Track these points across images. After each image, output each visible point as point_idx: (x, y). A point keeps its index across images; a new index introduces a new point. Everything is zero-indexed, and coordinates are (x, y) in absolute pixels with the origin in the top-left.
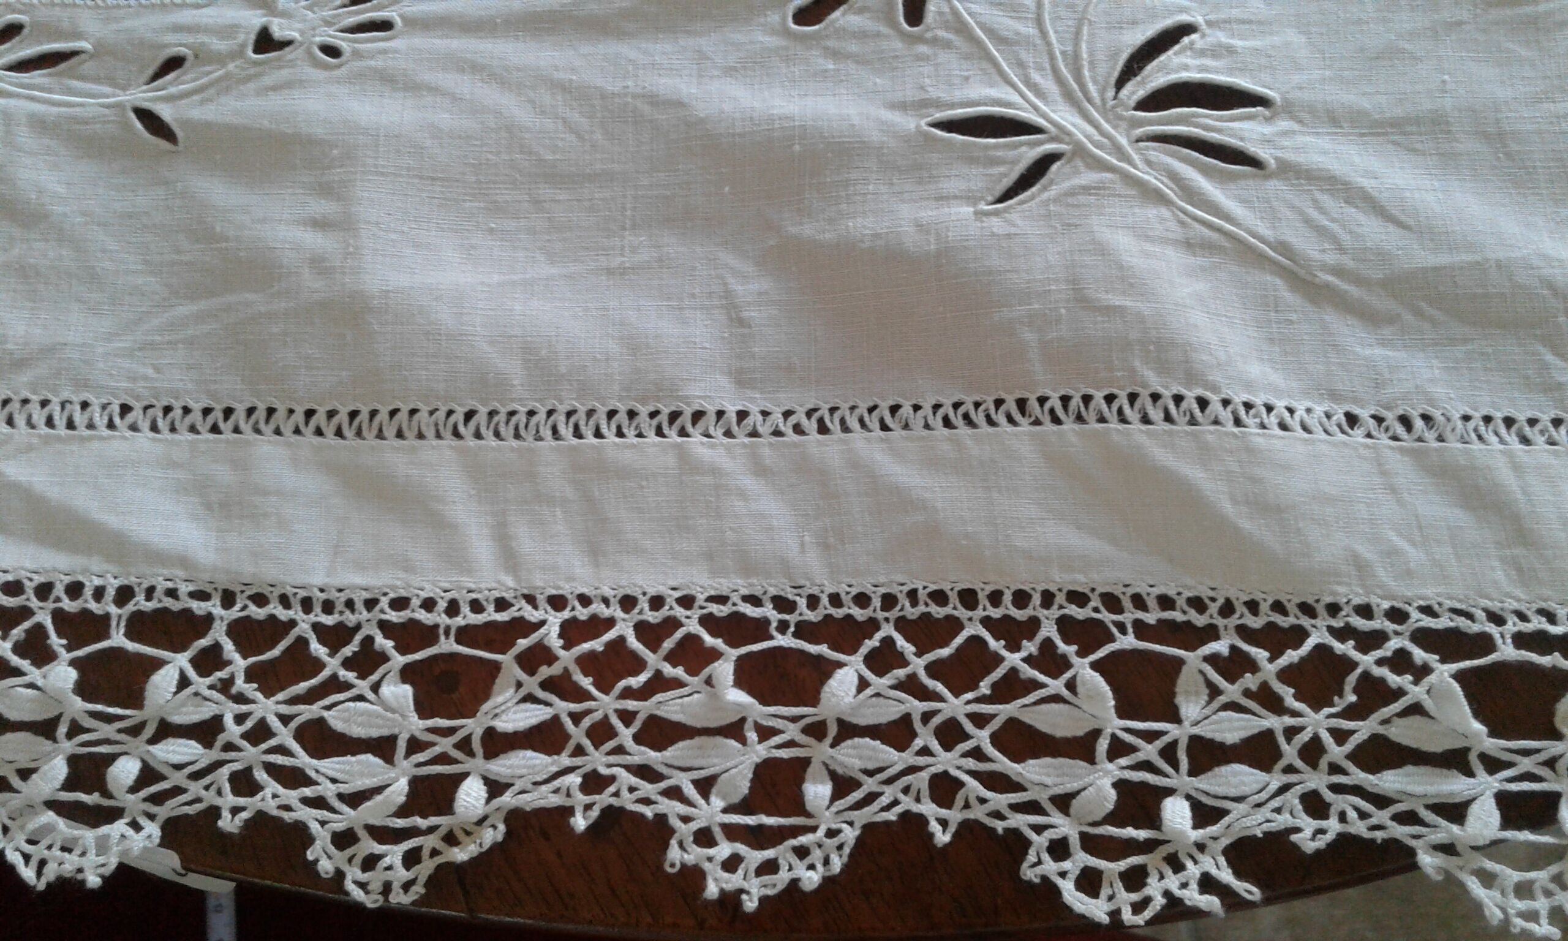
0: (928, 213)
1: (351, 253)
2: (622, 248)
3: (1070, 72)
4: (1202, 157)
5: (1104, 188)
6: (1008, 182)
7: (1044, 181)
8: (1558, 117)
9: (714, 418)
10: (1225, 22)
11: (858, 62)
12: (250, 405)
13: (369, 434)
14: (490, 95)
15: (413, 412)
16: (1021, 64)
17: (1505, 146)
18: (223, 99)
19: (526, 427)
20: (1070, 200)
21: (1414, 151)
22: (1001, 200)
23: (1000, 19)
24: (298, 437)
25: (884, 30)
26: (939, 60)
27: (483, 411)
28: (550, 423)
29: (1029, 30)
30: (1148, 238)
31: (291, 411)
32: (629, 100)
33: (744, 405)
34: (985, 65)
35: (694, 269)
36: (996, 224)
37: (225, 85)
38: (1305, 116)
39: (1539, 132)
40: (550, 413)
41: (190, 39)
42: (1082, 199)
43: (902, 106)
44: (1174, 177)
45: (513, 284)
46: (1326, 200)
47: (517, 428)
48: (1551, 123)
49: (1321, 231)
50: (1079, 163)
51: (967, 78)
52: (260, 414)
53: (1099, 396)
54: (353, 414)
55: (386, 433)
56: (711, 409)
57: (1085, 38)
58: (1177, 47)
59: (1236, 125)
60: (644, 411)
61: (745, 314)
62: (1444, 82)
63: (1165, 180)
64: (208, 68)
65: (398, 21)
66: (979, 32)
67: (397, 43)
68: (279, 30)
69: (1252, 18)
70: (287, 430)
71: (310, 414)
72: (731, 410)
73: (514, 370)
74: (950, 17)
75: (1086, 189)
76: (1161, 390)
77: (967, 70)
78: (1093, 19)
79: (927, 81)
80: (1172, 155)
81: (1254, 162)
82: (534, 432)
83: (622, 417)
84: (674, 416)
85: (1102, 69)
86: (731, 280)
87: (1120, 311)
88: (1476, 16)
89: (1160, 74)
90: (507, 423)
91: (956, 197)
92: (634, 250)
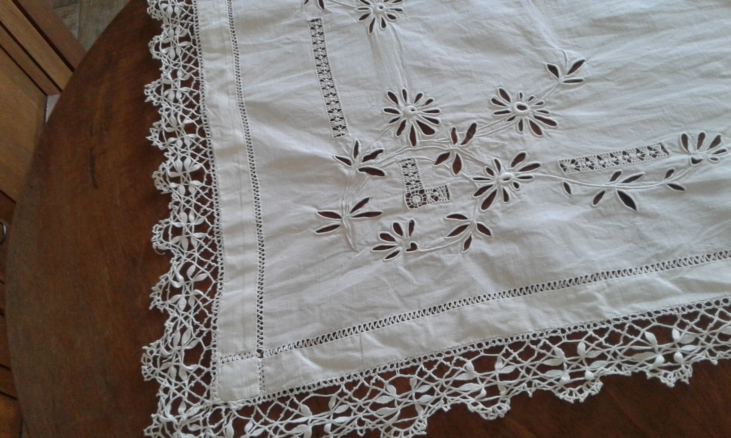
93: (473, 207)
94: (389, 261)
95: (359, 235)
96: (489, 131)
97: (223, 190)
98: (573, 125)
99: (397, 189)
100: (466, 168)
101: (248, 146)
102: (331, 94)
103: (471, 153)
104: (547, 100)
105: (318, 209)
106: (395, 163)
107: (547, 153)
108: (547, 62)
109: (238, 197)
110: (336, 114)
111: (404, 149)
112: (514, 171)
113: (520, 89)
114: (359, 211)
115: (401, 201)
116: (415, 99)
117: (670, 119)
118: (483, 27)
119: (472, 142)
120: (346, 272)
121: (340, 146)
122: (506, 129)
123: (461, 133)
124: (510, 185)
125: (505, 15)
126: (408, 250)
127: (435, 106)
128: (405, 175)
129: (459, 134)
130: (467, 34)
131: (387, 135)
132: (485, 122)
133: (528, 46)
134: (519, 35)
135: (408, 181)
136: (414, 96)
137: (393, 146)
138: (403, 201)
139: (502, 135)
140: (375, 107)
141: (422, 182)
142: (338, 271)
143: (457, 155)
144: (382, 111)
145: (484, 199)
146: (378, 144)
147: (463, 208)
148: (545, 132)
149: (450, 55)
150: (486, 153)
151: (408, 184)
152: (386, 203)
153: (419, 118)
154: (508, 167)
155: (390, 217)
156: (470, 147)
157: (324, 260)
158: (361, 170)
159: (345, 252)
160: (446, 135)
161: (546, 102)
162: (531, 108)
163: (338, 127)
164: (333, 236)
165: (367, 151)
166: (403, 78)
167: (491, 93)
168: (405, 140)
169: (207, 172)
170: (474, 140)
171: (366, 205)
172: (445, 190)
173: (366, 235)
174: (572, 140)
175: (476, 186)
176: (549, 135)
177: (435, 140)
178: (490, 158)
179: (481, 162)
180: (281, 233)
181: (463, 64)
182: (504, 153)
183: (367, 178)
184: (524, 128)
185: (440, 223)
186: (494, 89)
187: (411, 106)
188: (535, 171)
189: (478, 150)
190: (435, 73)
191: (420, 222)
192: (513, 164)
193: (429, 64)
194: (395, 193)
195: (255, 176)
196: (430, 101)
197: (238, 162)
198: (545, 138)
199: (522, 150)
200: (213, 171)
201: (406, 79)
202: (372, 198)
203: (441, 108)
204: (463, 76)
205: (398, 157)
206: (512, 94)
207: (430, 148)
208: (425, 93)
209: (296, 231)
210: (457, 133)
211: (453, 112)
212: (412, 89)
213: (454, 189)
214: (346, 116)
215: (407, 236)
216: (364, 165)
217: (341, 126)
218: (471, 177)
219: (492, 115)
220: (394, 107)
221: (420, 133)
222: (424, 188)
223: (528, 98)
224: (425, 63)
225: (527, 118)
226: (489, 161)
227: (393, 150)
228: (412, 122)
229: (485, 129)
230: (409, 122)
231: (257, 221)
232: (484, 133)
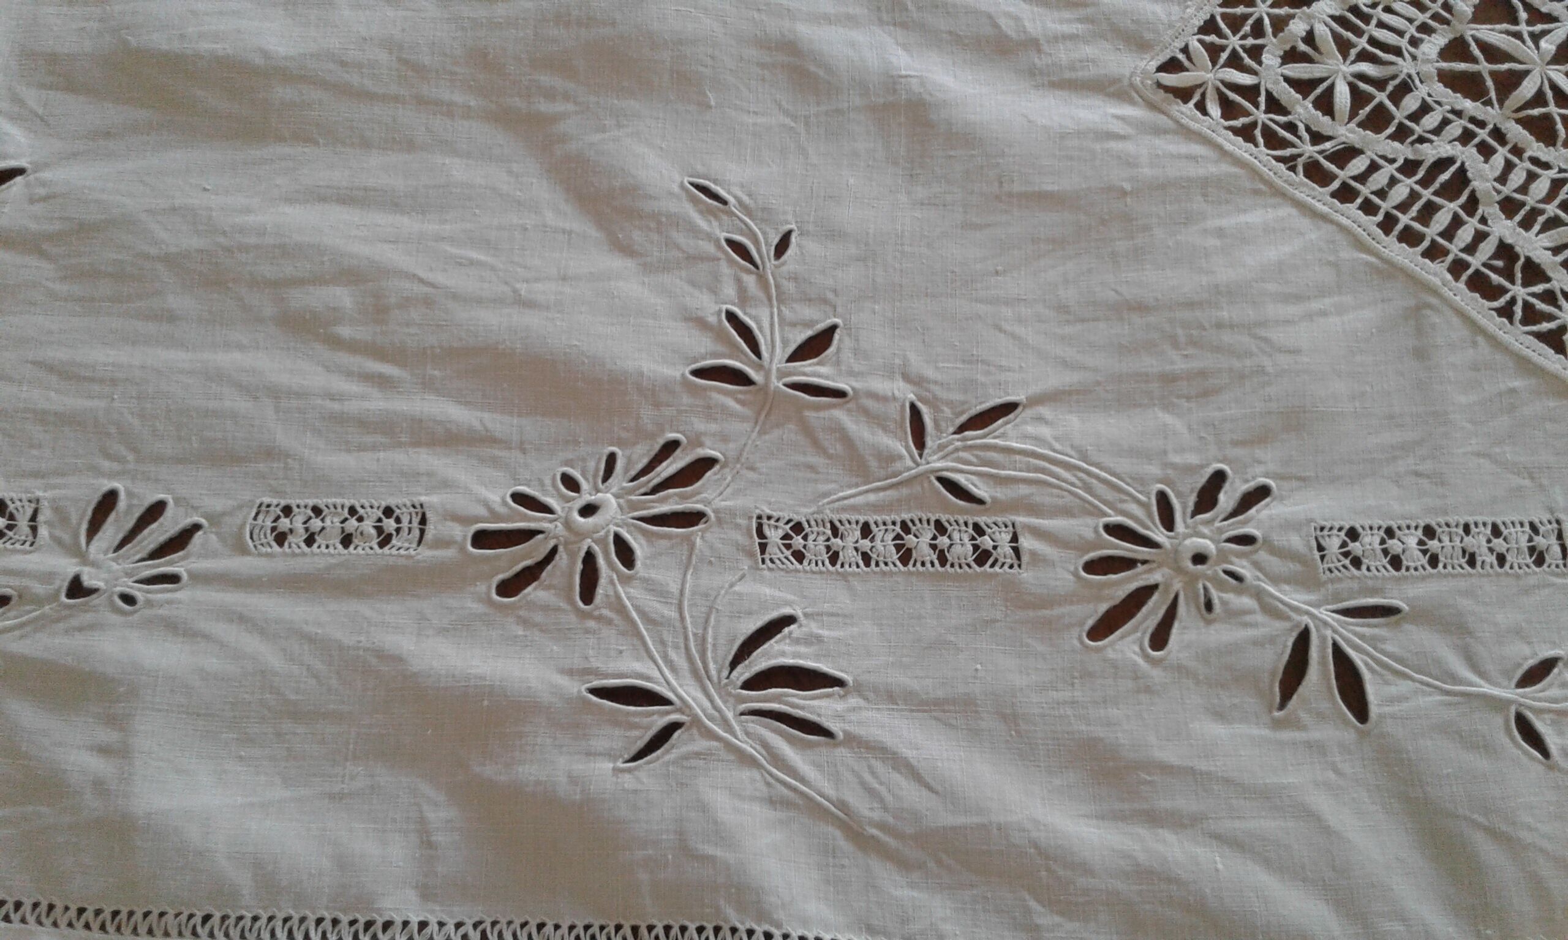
0: (579, 767)
1: (125, 779)
2: (344, 776)
3: (698, 651)
4: (788, 728)
5: (711, 754)
6: (640, 744)
7: (666, 746)
8: (1058, 704)
9: (400, 927)
10: (818, 614)
11: (542, 631)
12: (35, 901)
13: (127, 930)
14: (251, 643)
15: (162, 915)
16: (663, 643)
17: (1017, 725)
18: (38, 635)
19: (250, 930)
20: (685, 763)
21: (951, 726)
22: (634, 759)
23: (650, 603)
24: (70, 930)
25: (563, 605)
26: (601, 636)
27: (217, 916)
28: (269, 927)
29: (672, 613)
30: (741, 797)
31: (67, 908)
32: (361, 653)
33: (426, 917)
34: (636, 641)
35: (398, 796)
36: (628, 781)
37: (39, 624)
38: (872, 696)
39: (1043, 716)
40: (270, 919)
41: (15, 582)
42: (693, 762)
43: (570, 673)
44: (765, 745)
45: (252, 805)
46: (878, 765)
47: (243, 931)
48: (1053, 708)
49: (871, 792)
50: (695, 731)
51: (621, 652)
52: (44, 908)
53: (692, 927)
54: (115, 914)
55: (139, 930)
56: (398, 920)
57: (712, 624)
58: (779, 636)
59: (815, 703)
60: (345, 919)
61: (434, 838)
62: (976, 670)
63: (758, 747)
64: (28, 608)
65: (185, 576)
66: (634, 615)
67: (182, 594)
68: (87, 581)
69: (840, 612)
70: (63, 923)
71: (81, 911)
72: (415, 920)
73: (243, 880)
74: (613, 599)
75: (697, 755)
76: (738, 925)
77: (622, 645)
78: (720, 608)
79: (591, 652)
80: (766, 727)
81: (827, 733)
82: (256, 935)
83: (327, 925)
84: (369, 925)
85: (721, 652)
86: (425, 807)
87: (711, 860)
88: (1006, 616)
89: (763, 659)
90: (236, 926)
91: (600, 754)
92: (353, 778)
117: (113, 430)
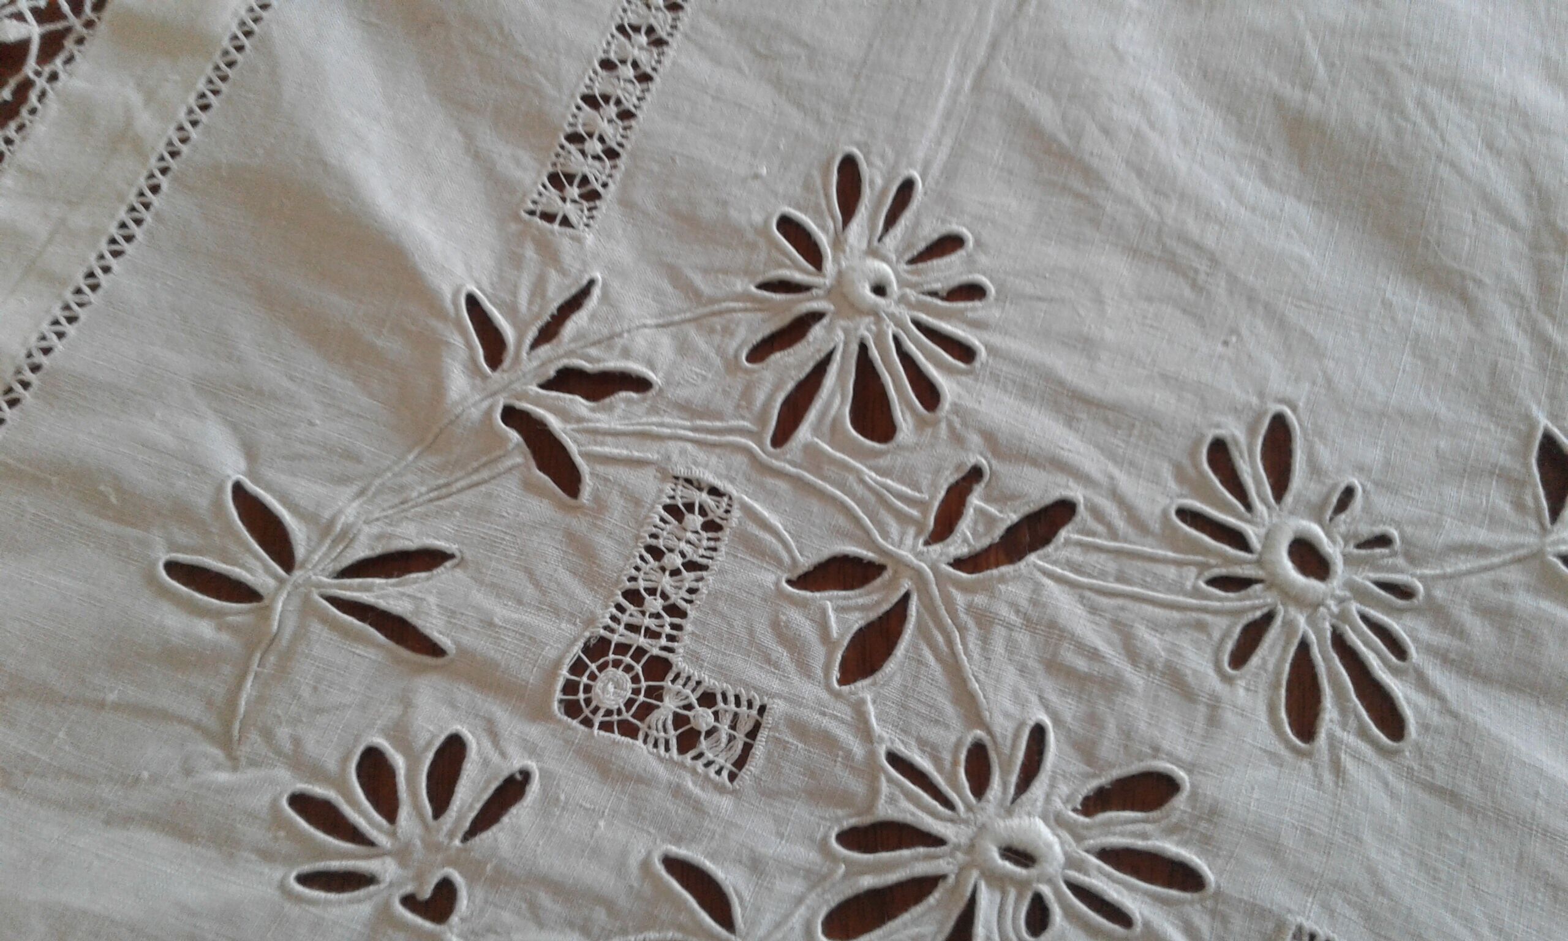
93: (797, 886)
94: (299, 899)
95: (296, 696)
96: (1103, 575)
97: (21, 169)
98: (1469, 788)
99: (576, 587)
100: (898, 680)
101: (226, 53)
102: (650, 30)
103: (962, 629)
104: (1439, 593)
105: (251, 474)
106: (650, 472)
107: (1273, 849)
108: (1554, 417)
109: (43, 231)
110: (605, 123)
111: (731, 431)
112: (1079, 838)
113: (1360, 468)
114: (368, 589)
115: (551, 653)
116: (922, 246)
118: (1394, 107)
119: (1002, 579)
120: (127, 820)
121: (517, 261)
122: (1176, 615)
123: (992, 510)
124: (1012, 894)
125: (1515, 106)
126: (409, 901)
127: (977, 325)
128: (650, 549)
129: (980, 511)
130: (1312, 98)
131: (712, 330)
132: (1120, 524)
133: (1522, 299)
134: (1514, 226)
135: (641, 585)
136: (930, 231)
137: (698, 392)
138: (557, 664)
139: (1143, 632)
140: (756, 185)
141: (688, 626)
142: (107, 792)
143: (906, 597)
144: (766, 222)
145: (868, 882)
146: (654, 345)
147: (756, 865)
148: (1331, 737)
149: (1185, 142)
150: (1023, 670)
151: (634, 596)
152: (491, 624)
153: (879, 337)
154: (1067, 801)
155: (463, 693)
156: (980, 599)
157: (101, 705)
158: (511, 415)
159: (197, 726)
160: (924, 484)
161: (1429, 595)
162: (1351, 586)
163: (570, 178)
164: (205, 629)
165: (593, 352)
166: (943, 129)
167: (1236, 411)
168: (760, 397)
169: (30, 67)
170: (1018, 577)
171: (417, 582)
172: (745, 726)
173: (320, 711)
174: (1421, 863)
175: (874, 792)
176: (1337, 769)
177: (870, 475)
178: (1023, 703)
179: (972, 697)
180: (55, 480)
181: (1208, 215)
182: (1093, 719)
183: (509, 463)
184: (1255, 660)
185: (620, 868)
186: (1255, 400)
187: (885, 268)
188: (1164, 901)
189: (999, 634)
190: (1077, 184)
191: (549, 799)
192: (1098, 802)
193: (1077, 136)
194: (563, 602)
195: (155, 189)
196: (972, 291)
197: (150, 97)
198: (1315, 766)
199: (1178, 762)
200: (53, 77)
201: (948, 142)
202: (462, 563)
203: (991, 350)
204: (1172, 263)
205: (683, 452)
206: (1315, 469)
207: (822, 494)
208: (978, 243)
209: (102, 507)
210: (975, 500)
211: (1024, 392)
212: (945, 201)
213: (785, 746)
214: (633, 156)
215: (451, 835)
216: (537, 400)
217: (585, 180)
218: (888, 738)
219: (1165, 513)
220: (824, 228)
221: (837, 401)
222: (679, 661)
223: (1367, 530)
224: (1064, 118)
225: (1302, 621)
226: (1007, 715)
227: (686, 409)
228: (840, 336)
229: (1094, 558)
230: (830, 329)
231: (19, 372)
232: (1077, 569)
